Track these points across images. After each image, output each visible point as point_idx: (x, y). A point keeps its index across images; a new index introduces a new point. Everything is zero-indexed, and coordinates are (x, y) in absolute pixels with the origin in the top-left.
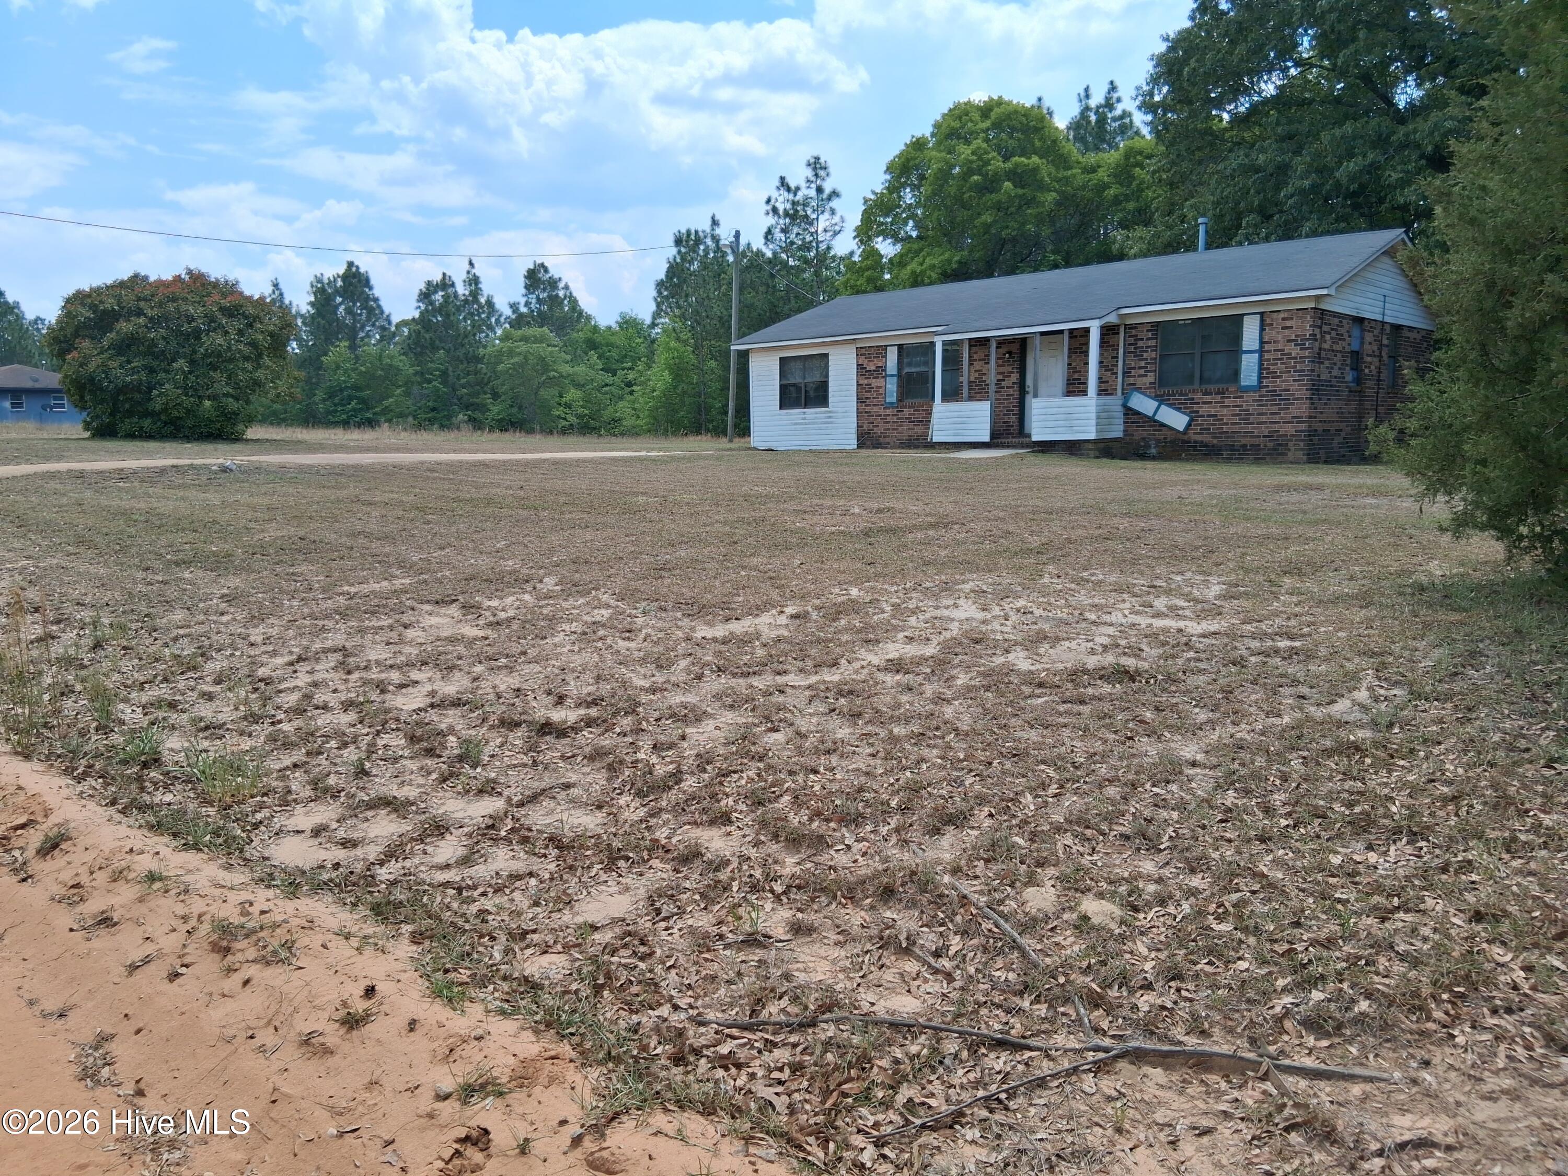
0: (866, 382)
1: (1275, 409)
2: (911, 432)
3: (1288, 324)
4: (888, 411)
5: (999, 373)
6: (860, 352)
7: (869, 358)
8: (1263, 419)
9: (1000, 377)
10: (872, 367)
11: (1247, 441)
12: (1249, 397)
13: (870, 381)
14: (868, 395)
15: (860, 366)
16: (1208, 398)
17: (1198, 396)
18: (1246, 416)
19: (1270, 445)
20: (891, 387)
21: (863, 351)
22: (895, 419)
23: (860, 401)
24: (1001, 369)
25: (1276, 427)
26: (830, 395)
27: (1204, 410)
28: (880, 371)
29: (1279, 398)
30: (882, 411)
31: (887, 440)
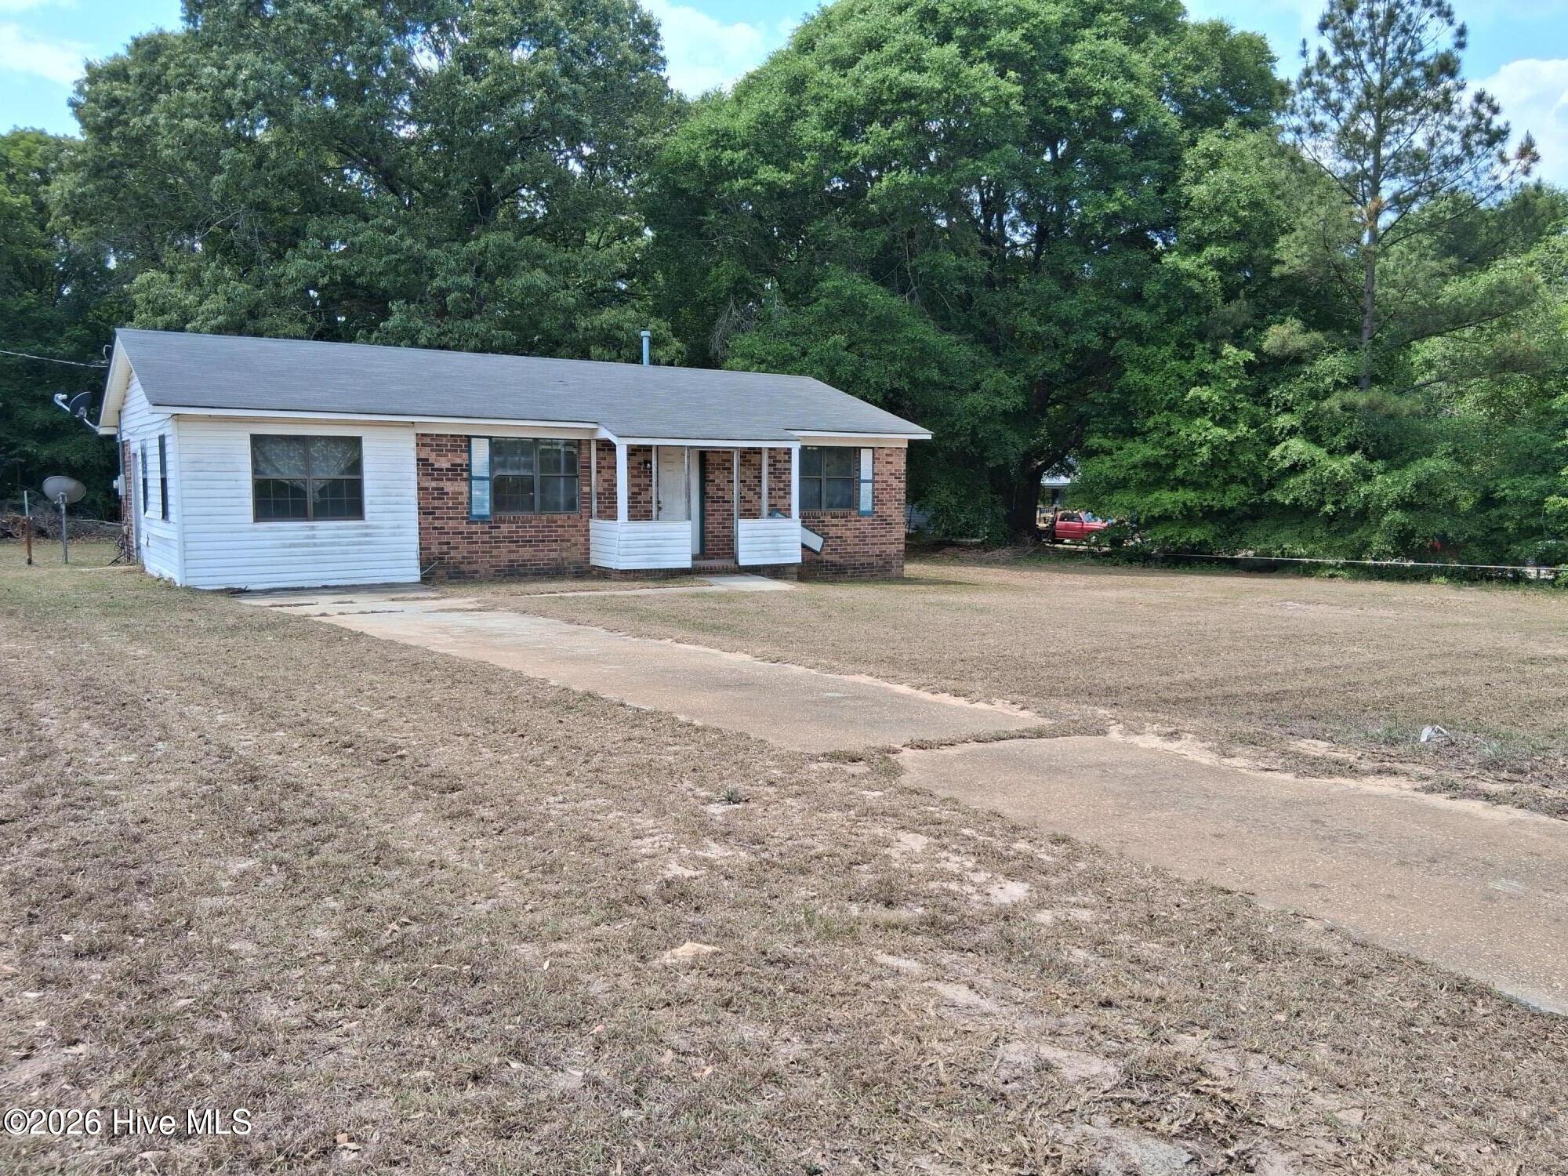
0: (434, 484)
1: (883, 532)
2: (513, 556)
3: (890, 459)
4: (474, 528)
5: (634, 485)
6: (423, 441)
7: (439, 450)
8: (875, 540)
9: (636, 490)
10: (444, 464)
11: (864, 560)
12: (866, 520)
13: (441, 484)
14: (437, 503)
15: (423, 462)
16: (835, 521)
17: (828, 519)
18: (863, 537)
19: (881, 563)
20: (482, 497)
21: (428, 440)
22: (486, 538)
23: (424, 511)
24: (637, 481)
25: (884, 548)
26: (367, 500)
27: (833, 531)
28: (462, 471)
29: (885, 522)
30: (463, 527)
31: (474, 567)
